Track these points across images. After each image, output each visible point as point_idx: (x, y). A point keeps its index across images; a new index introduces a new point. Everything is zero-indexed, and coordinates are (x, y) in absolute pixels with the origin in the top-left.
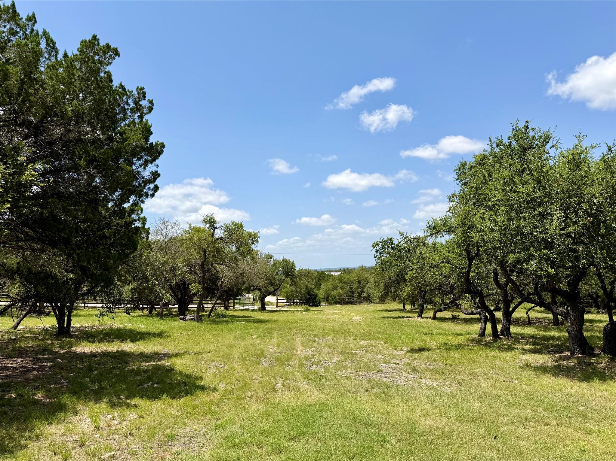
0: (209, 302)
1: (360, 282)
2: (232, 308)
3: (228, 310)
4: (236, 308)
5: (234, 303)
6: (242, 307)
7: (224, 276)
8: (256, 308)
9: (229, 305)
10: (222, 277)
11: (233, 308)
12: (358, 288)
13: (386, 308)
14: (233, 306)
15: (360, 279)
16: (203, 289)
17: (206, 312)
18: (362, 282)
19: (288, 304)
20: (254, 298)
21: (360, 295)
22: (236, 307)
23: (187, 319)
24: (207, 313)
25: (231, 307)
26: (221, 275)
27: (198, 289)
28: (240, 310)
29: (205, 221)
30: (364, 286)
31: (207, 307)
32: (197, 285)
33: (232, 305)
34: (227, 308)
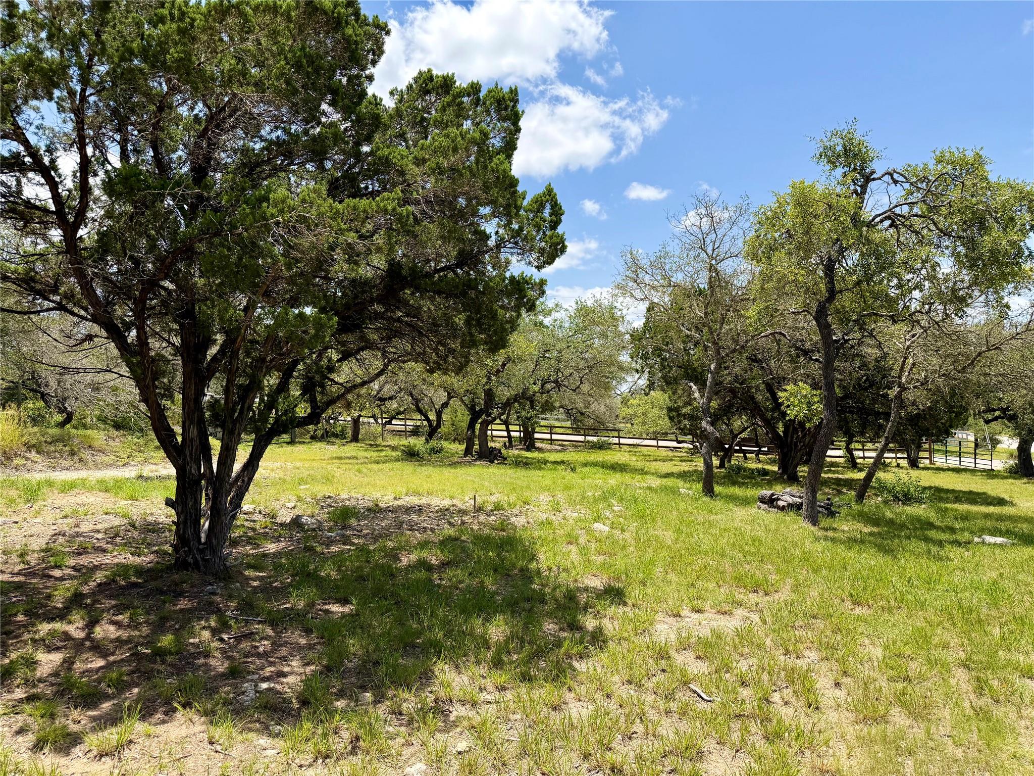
0: (869, 445)
2: (927, 461)
3: (918, 467)
4: (938, 465)
5: (931, 451)
6: (953, 462)
7: (907, 368)
8: (998, 465)
9: (921, 454)
10: (902, 369)
11: (931, 463)
14: (930, 459)
16: (828, 405)
17: (861, 470)
20: (976, 440)
22: (939, 460)
23: (781, 503)
24: (861, 475)
25: (923, 461)
26: (897, 367)
27: (809, 404)
28: (949, 469)
29: (831, 158)
31: (864, 458)
32: (805, 389)
33: (926, 455)
34: (914, 463)
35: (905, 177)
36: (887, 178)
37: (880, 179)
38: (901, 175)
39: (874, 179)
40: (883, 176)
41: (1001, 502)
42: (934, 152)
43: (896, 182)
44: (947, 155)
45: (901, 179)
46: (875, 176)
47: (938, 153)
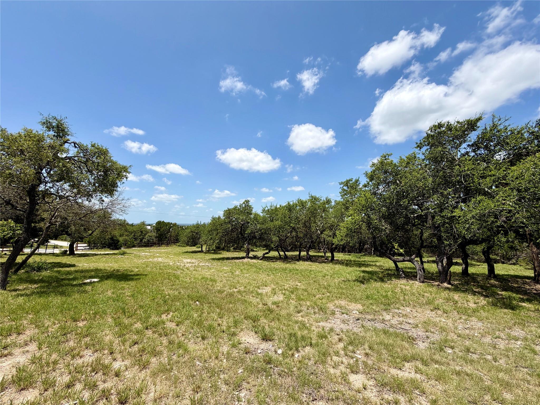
1: (142, 232)
8: (57, 251)
12: (140, 236)
13: (186, 251)
15: (142, 230)
18: (144, 232)
19: (88, 247)
21: (141, 241)
30: (145, 235)
35: (79, 146)
36: (73, 144)
37: (70, 143)
38: (78, 145)
39: (68, 143)
40: (72, 143)
41: (74, 266)
42: (92, 142)
43: (75, 147)
44: (96, 146)
45: (78, 146)
46: (69, 142)
47: (93, 143)
